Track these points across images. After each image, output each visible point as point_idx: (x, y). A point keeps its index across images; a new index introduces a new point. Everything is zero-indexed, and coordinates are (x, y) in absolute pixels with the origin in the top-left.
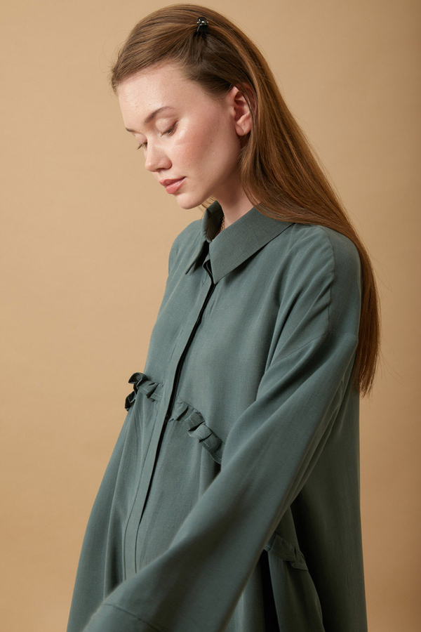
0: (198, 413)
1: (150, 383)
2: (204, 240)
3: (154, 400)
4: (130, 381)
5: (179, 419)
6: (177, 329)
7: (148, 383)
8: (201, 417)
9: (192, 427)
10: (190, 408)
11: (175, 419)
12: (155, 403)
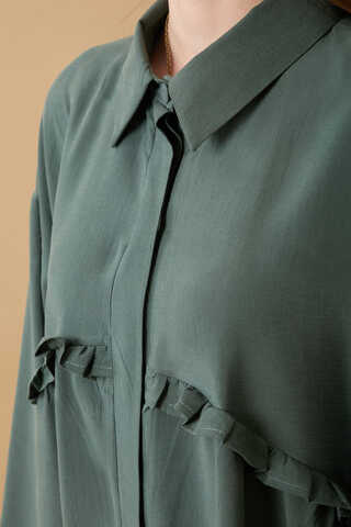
0: (192, 389)
1: (79, 349)
2: (147, 80)
3: (95, 378)
4: (39, 353)
5: (159, 404)
6: (111, 245)
7: (77, 352)
8: (200, 395)
9: (190, 416)
10: (172, 381)
11: (152, 407)
12: (100, 382)
